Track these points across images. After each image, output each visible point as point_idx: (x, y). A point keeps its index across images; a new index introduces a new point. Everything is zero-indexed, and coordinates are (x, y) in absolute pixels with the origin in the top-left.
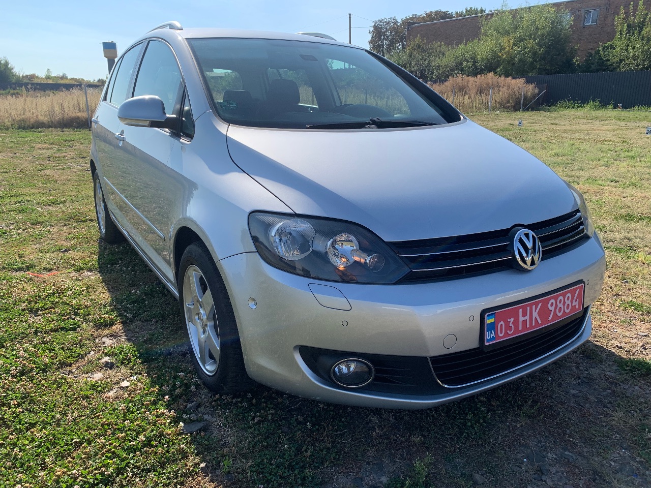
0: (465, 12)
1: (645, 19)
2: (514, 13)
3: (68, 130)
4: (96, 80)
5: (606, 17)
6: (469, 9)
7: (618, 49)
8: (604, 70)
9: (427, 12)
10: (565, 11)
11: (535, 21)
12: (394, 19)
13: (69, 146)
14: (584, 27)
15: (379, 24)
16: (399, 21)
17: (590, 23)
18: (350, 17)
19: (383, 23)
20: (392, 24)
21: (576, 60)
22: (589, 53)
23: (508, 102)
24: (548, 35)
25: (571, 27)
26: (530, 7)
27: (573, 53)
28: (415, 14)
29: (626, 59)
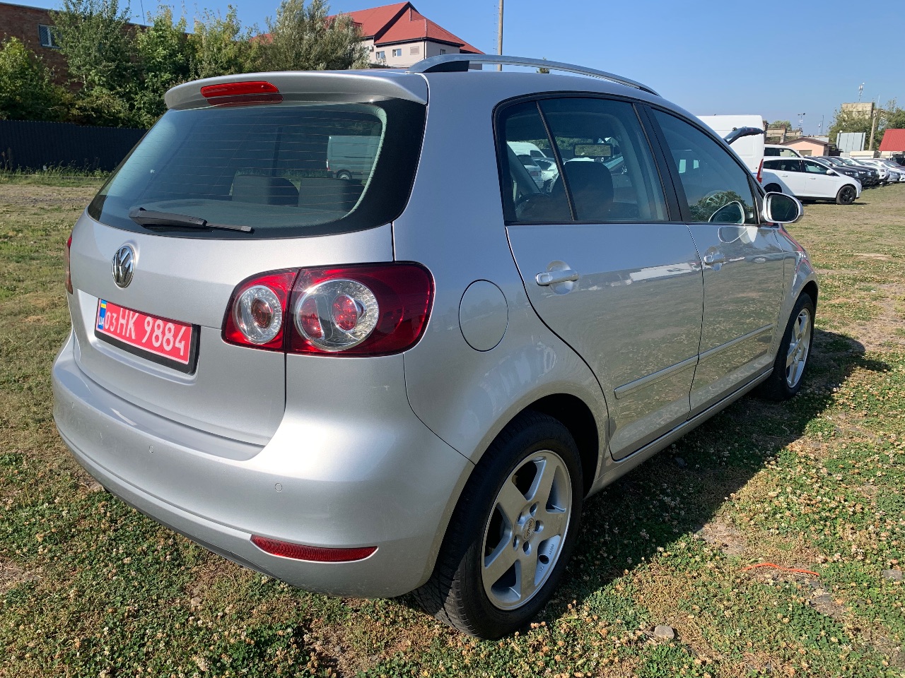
17: (50, 45)
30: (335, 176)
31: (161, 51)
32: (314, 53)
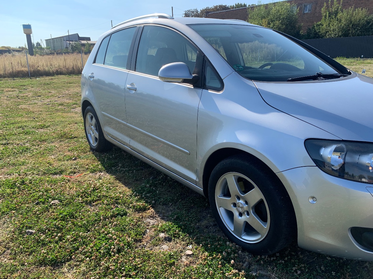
0: (235, 6)
1: (338, 9)
2: (266, 6)
3: (17, 79)
4: (18, 48)
5: (316, 8)
6: (237, 4)
7: (324, 26)
8: (317, 38)
9: (215, 6)
10: (294, 5)
11: (279, 11)
12: (196, 10)
13: (25, 89)
14: (304, 14)
15: (188, 13)
16: (199, 11)
17: (307, 12)
18: (172, 9)
19: (190, 12)
20: (195, 13)
21: (302, 32)
22: (308, 28)
23: (268, 56)
24: (286, 19)
25: (298, 14)
26: (275, 3)
27: (300, 28)
28: (207, 7)
29: (329, 32)
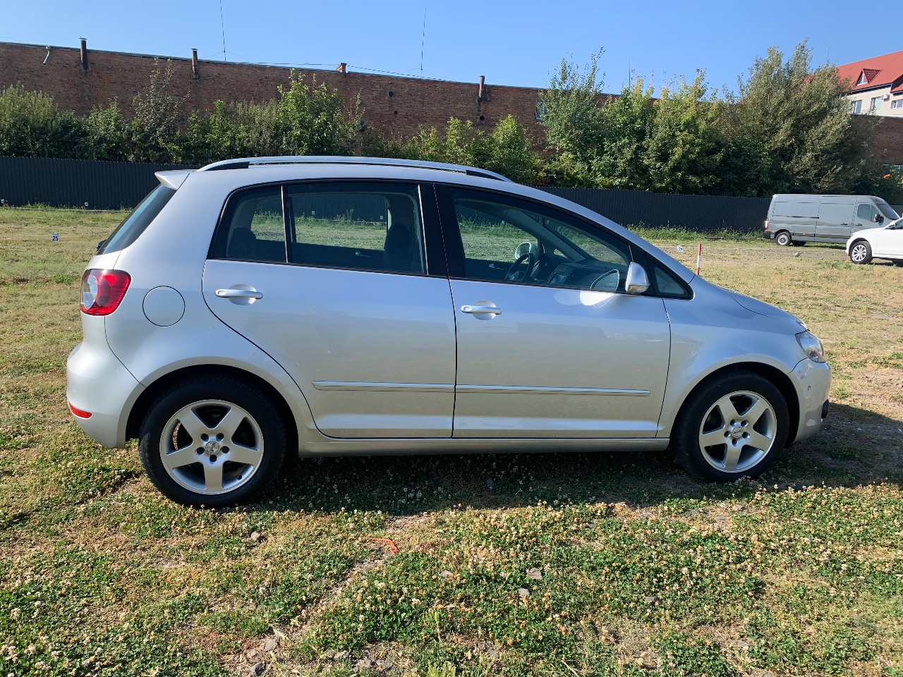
30: (772, 236)
31: (621, 119)
32: (782, 110)
